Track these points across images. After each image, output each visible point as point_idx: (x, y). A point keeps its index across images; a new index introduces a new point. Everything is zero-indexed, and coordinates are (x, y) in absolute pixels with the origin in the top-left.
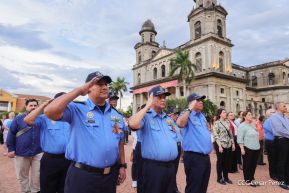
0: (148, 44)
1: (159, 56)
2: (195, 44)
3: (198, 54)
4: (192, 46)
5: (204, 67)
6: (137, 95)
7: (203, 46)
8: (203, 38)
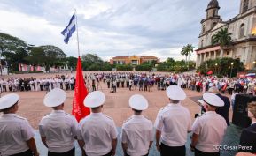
0: (211, 18)
1: (216, 28)
2: (242, 17)
3: (243, 24)
4: (240, 19)
5: (245, 34)
6: (199, 55)
7: (247, 18)
8: (248, 12)
